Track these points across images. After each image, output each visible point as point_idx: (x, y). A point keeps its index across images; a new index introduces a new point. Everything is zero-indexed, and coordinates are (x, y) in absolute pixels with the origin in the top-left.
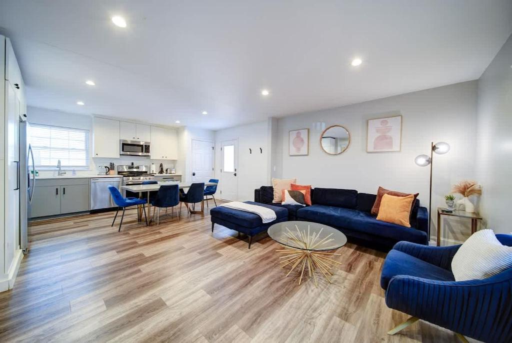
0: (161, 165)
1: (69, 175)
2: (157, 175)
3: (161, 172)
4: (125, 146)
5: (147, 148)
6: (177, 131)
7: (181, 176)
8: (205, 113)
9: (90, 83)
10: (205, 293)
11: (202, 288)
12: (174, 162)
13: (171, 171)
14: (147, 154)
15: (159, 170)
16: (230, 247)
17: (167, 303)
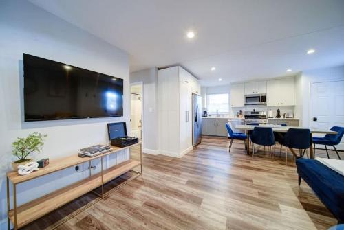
0: (278, 111)
1: (221, 117)
2: (275, 118)
3: (278, 116)
4: (248, 98)
5: (264, 98)
6: (295, 78)
7: (298, 120)
8: (311, 51)
9: (213, 69)
10: (225, 222)
11: (227, 217)
12: (293, 107)
13: (288, 115)
14: (263, 103)
15: (276, 115)
16: (304, 212)
17: (202, 205)
